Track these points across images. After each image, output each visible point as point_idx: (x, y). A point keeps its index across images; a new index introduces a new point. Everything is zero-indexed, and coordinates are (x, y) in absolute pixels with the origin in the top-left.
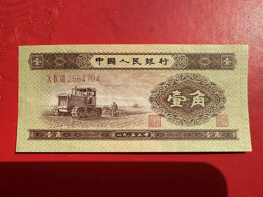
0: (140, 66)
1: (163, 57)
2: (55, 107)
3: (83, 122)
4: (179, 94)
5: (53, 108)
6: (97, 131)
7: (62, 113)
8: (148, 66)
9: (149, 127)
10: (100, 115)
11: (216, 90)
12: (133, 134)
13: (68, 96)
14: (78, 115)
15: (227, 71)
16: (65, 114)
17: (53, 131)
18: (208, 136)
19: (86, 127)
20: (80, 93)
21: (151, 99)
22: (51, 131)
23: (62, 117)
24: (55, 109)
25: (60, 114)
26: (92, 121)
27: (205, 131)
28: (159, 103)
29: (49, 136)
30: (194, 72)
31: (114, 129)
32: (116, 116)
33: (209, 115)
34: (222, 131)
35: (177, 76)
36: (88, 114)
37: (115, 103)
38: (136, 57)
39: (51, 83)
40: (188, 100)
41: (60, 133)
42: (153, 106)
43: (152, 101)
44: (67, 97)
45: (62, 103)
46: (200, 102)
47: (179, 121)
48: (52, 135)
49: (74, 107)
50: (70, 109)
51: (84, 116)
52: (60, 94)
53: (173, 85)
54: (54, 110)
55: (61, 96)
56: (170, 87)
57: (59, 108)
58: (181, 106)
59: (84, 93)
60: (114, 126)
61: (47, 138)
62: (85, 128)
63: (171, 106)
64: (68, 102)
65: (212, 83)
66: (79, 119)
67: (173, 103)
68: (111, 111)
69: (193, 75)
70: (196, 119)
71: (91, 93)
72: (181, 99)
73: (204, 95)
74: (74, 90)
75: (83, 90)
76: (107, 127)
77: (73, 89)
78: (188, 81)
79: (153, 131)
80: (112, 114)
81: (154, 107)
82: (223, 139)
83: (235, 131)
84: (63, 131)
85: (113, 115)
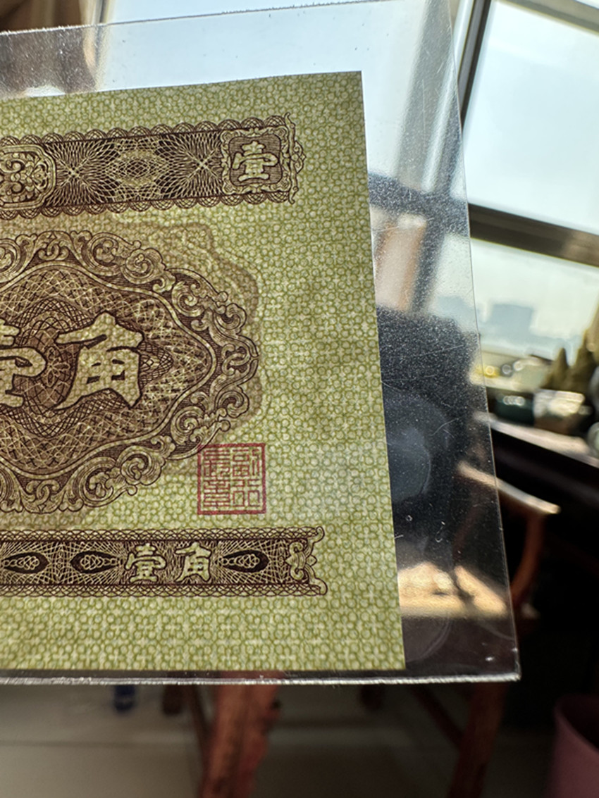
4: (9, 341)
15: (257, 209)
18: (145, 572)
30: (84, 222)
33: (158, 446)
34: (229, 538)
40: (52, 367)
46: (114, 378)
65: (179, 277)
69: (81, 239)
70: (81, 474)
72: (18, 365)
73: (138, 337)
78: (52, 270)
83: (304, 539)
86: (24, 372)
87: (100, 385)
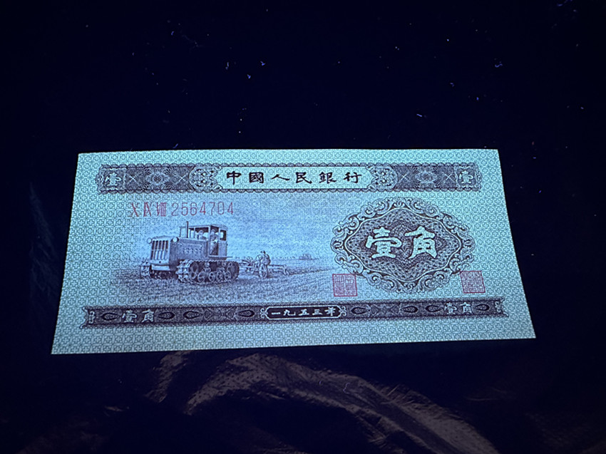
0: (310, 186)
1: (352, 171)
2: (143, 262)
3: (201, 289)
4: (387, 235)
5: (140, 264)
6: (229, 307)
7: (158, 274)
8: (325, 185)
9: (335, 296)
10: (236, 275)
11: (453, 227)
12: (304, 312)
13: (172, 241)
14: (190, 276)
15: (468, 193)
16: (164, 275)
17: (138, 309)
18: (451, 312)
19: (207, 299)
20: (195, 235)
21: (335, 245)
22: (134, 309)
23: (157, 281)
24: (144, 266)
25: (154, 274)
26: (220, 288)
27: (443, 302)
28: (351, 250)
29: (129, 320)
30: (409, 194)
31: (265, 301)
32: (268, 277)
33: (446, 271)
34: (476, 301)
35: (380, 203)
36: (212, 274)
37: (264, 252)
38: (301, 170)
39: (137, 216)
40: (404, 244)
41: (153, 313)
42: (339, 258)
43: (336, 248)
44: (169, 243)
45: (158, 253)
46: (427, 248)
47: (391, 283)
48: (136, 316)
49: (183, 260)
50: (174, 265)
51: (203, 277)
52: (155, 238)
53: (374, 217)
54: (142, 268)
55: (157, 241)
56: (369, 221)
57: (151, 264)
58: (393, 256)
59: (204, 235)
60: (265, 296)
61: (124, 324)
62: (204, 302)
63: (374, 256)
64: (171, 253)
65: (445, 215)
66: (193, 284)
67: (378, 250)
68: (257, 267)
69: (409, 200)
70: (422, 280)
71: (217, 233)
72: (392, 243)
73: (434, 235)
74: (184, 230)
75: (201, 229)
76: (250, 299)
77: (181, 228)
78: (399, 210)
79: (344, 305)
80: (260, 272)
81: (341, 258)
82: (480, 315)
83: (499, 300)
84: (159, 308)
85: (261, 276)
86: (395, 246)
87: (422, 251)
